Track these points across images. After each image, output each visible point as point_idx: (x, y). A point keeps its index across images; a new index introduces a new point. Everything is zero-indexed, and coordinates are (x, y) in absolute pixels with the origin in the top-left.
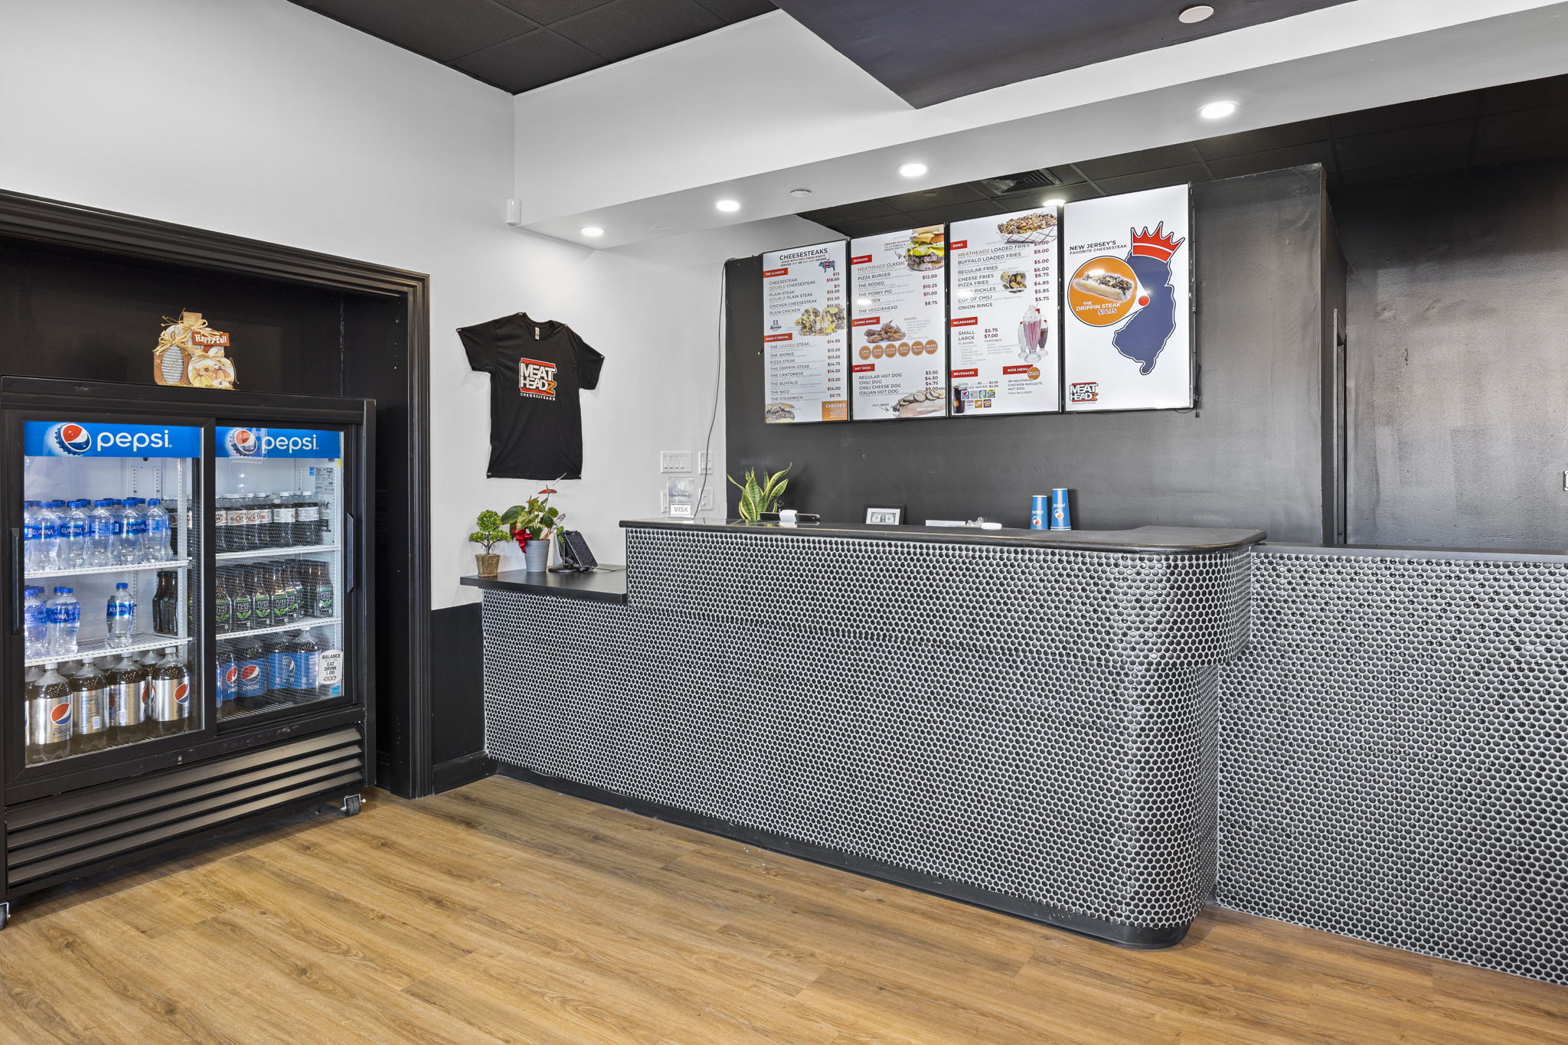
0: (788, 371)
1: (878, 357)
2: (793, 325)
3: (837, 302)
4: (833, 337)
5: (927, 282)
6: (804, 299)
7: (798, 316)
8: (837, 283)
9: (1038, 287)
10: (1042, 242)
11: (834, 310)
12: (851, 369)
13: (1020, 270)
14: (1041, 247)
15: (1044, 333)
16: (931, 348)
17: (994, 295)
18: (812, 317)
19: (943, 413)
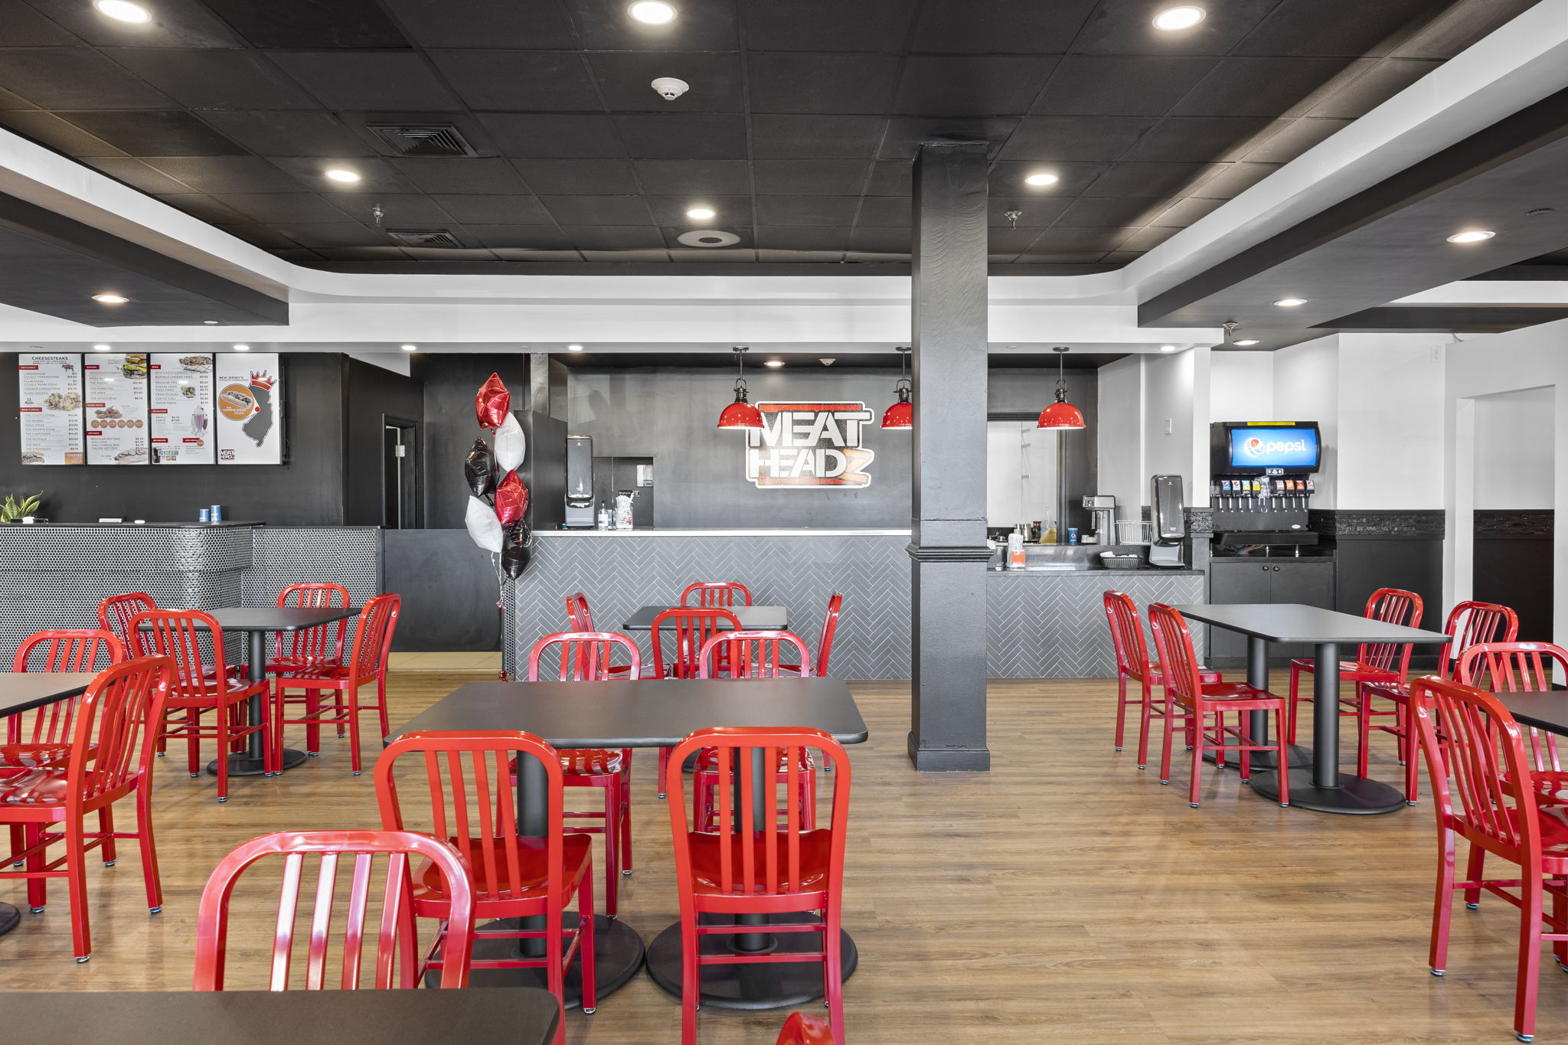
0: (39, 432)
1: (104, 427)
2: (42, 401)
3: (75, 391)
4: (72, 412)
5: (136, 386)
6: (50, 387)
7: (46, 397)
8: (75, 379)
9: (202, 396)
10: (204, 372)
11: (74, 396)
12: (86, 433)
13: (192, 386)
14: (204, 375)
15: (205, 422)
16: (139, 424)
17: (177, 398)
18: (57, 399)
19: (147, 463)
